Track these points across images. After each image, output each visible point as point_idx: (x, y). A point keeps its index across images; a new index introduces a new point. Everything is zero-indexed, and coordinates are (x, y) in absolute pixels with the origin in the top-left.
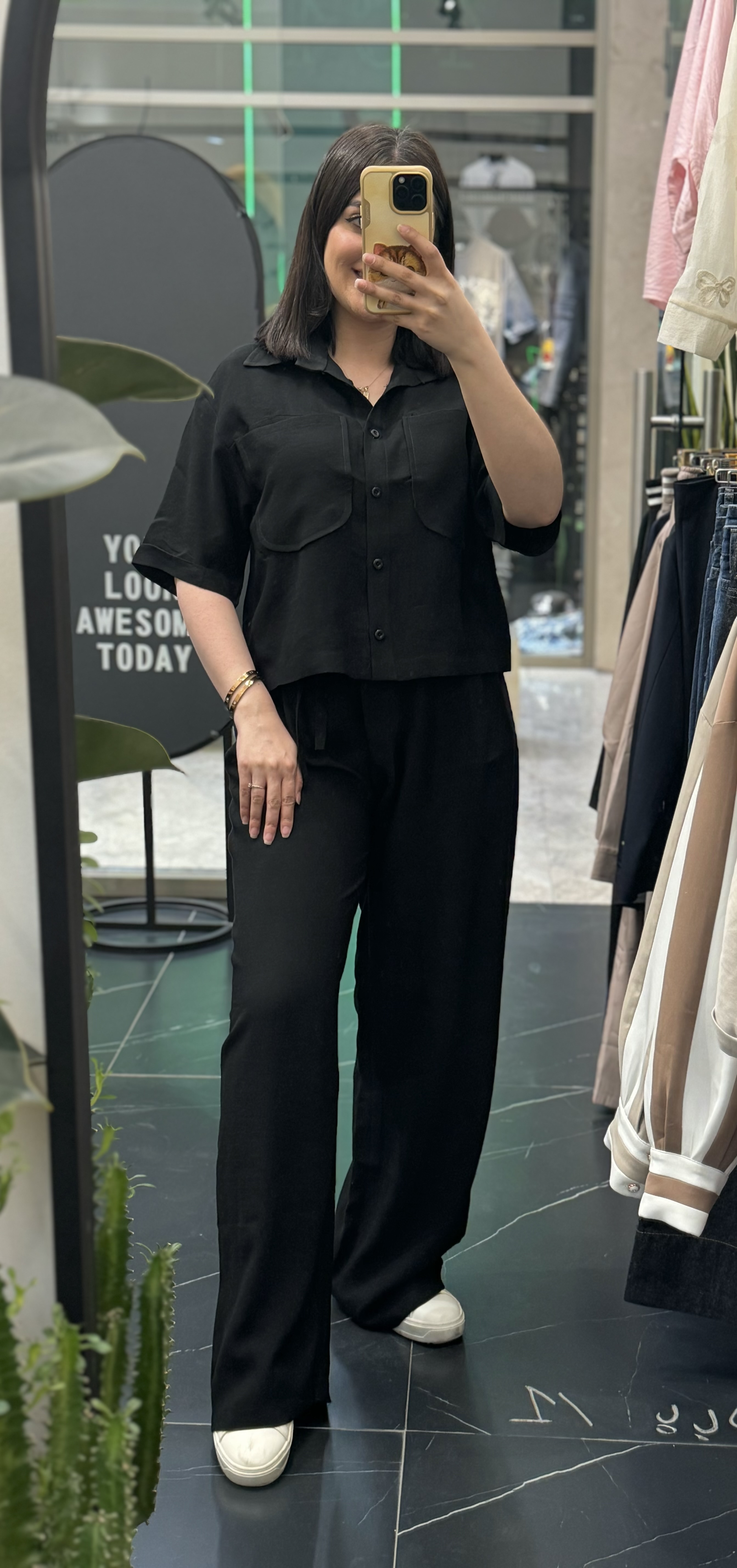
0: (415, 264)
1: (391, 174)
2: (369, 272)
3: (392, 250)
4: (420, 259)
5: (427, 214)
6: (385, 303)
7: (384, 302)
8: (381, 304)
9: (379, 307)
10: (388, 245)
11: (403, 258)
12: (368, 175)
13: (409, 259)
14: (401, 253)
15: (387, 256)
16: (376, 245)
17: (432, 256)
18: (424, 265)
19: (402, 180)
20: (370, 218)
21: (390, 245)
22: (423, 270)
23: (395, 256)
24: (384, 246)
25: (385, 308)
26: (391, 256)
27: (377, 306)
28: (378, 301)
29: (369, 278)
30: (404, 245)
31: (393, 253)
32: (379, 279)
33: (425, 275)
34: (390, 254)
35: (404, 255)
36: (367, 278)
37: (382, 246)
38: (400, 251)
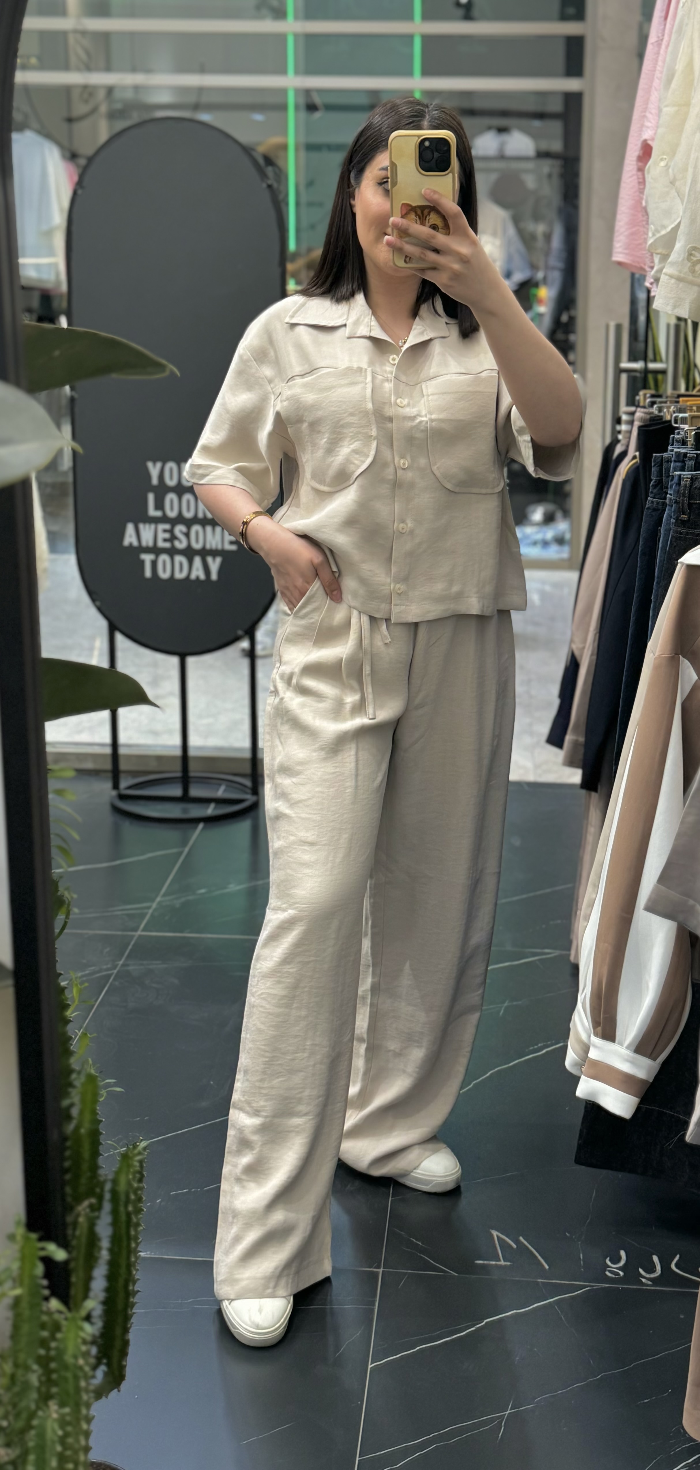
0: (439, 222)
1: (417, 138)
2: (396, 231)
3: (417, 209)
4: (444, 218)
5: (451, 175)
6: (412, 259)
7: (410, 258)
8: (408, 259)
9: (405, 262)
10: (414, 204)
11: (428, 216)
12: (395, 139)
13: (434, 219)
14: (426, 212)
15: (413, 216)
16: (403, 204)
17: (456, 216)
19: (427, 144)
20: (397, 179)
21: (417, 205)
22: (446, 228)
23: (421, 215)
24: (410, 206)
25: (412, 263)
26: (416, 215)
28: (405, 256)
29: (396, 236)
30: (430, 205)
31: (419, 212)
32: (405, 236)
33: (449, 235)
34: (416, 213)
35: (429, 214)
36: (395, 234)
37: (408, 205)
38: (424, 210)
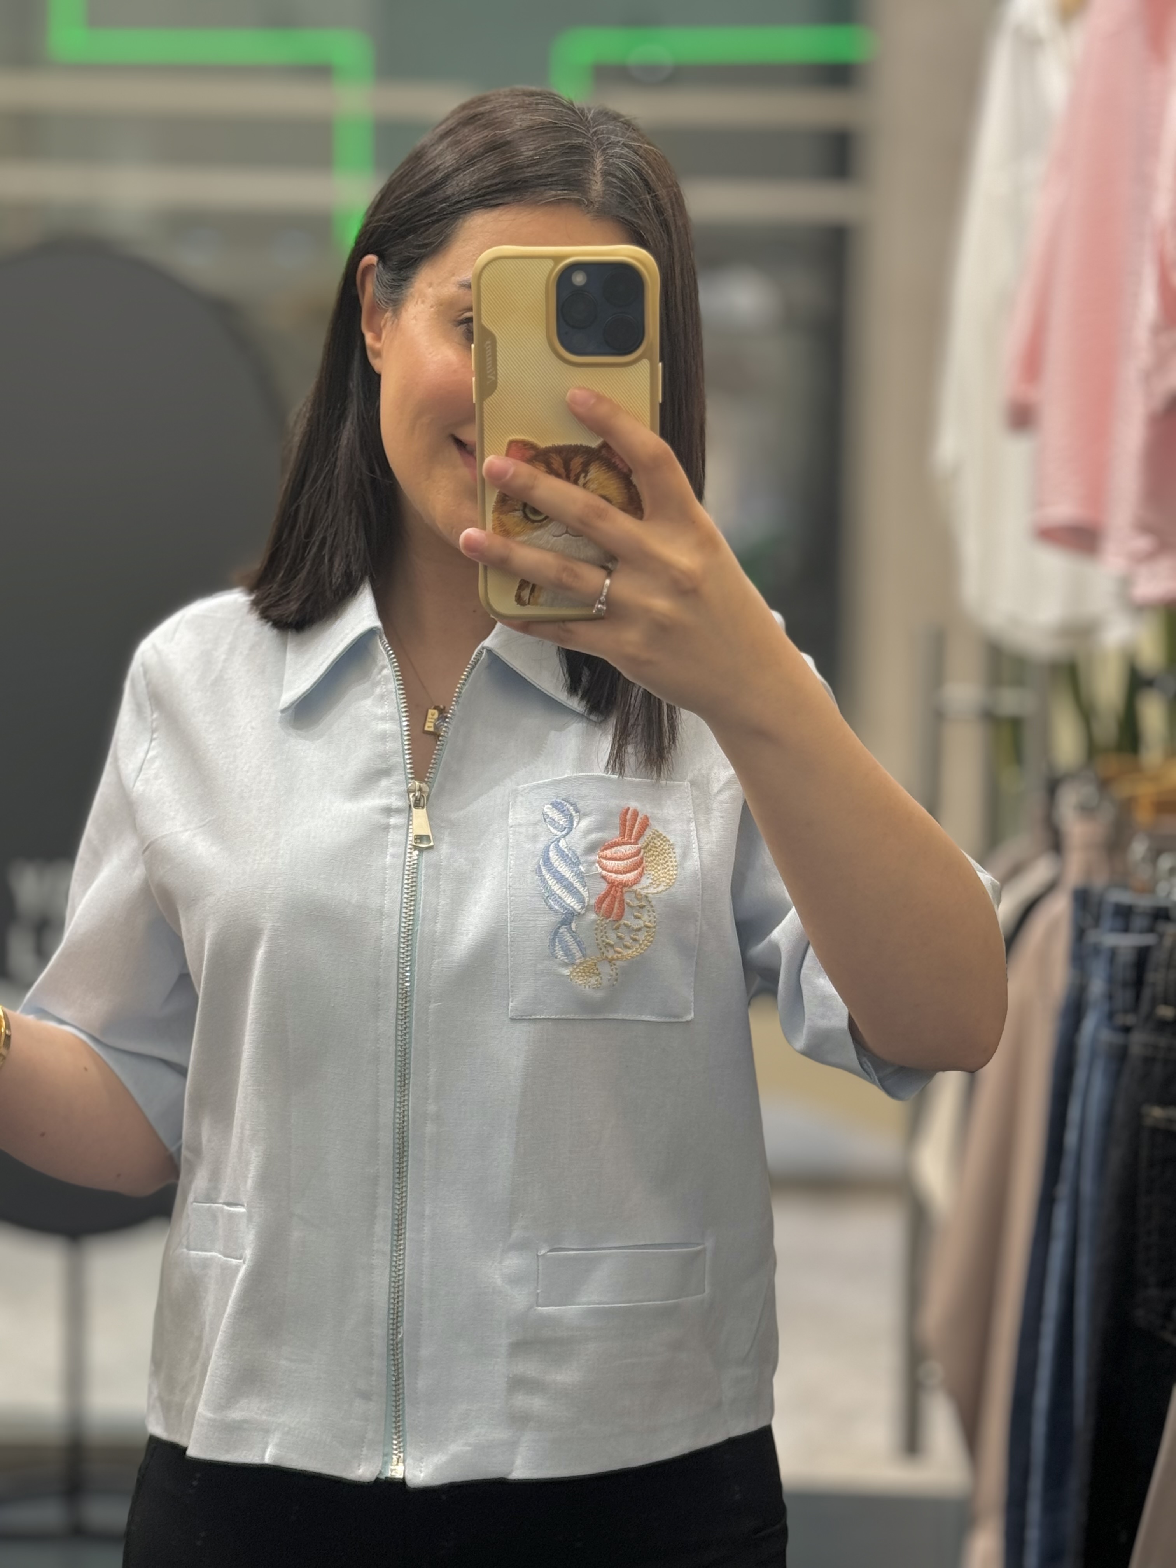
1: (551, 263)
2: (493, 512)
3: (554, 456)
4: (625, 478)
5: (645, 364)
6: (536, 594)
7: (533, 590)
8: (526, 594)
9: (519, 600)
10: (543, 444)
11: (583, 475)
14: (577, 463)
16: (512, 443)
18: (637, 494)
19: (579, 279)
20: (496, 375)
21: (549, 444)
23: (562, 471)
25: (536, 604)
27: (514, 598)
28: (517, 588)
29: (493, 526)
30: (585, 443)
32: (518, 529)
35: (585, 469)
36: (489, 524)
37: (526, 445)
38: (571, 459)
